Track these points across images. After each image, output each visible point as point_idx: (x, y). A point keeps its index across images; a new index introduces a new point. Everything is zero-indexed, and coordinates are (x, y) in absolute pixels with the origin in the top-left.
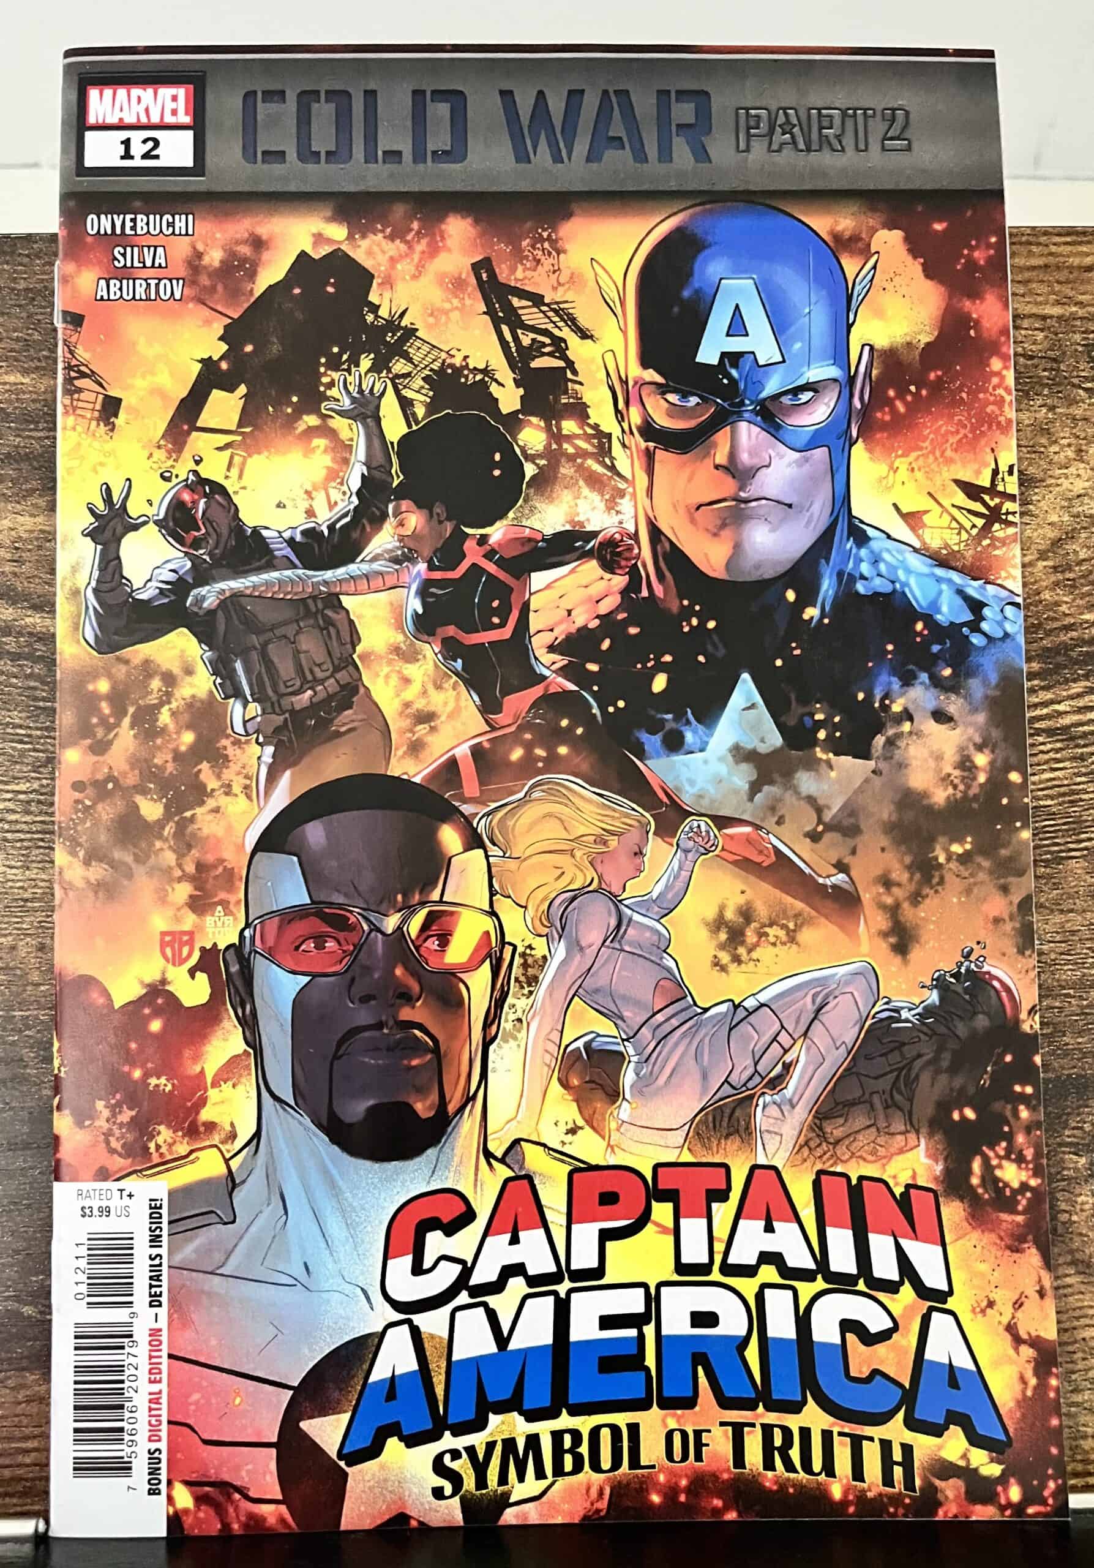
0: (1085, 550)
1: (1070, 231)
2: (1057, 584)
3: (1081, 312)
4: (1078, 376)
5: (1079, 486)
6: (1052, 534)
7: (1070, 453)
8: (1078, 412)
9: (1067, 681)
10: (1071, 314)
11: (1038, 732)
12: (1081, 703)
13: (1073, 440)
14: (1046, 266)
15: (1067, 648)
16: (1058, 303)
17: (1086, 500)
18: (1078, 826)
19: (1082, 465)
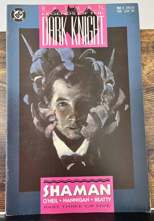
1: (149, 30)
2: (148, 79)
5: (151, 65)
6: (147, 72)
7: (150, 61)
8: (151, 55)
9: (150, 93)
11: (146, 100)
12: (152, 96)
14: (146, 35)
15: (149, 88)
16: (148, 40)
18: (151, 113)
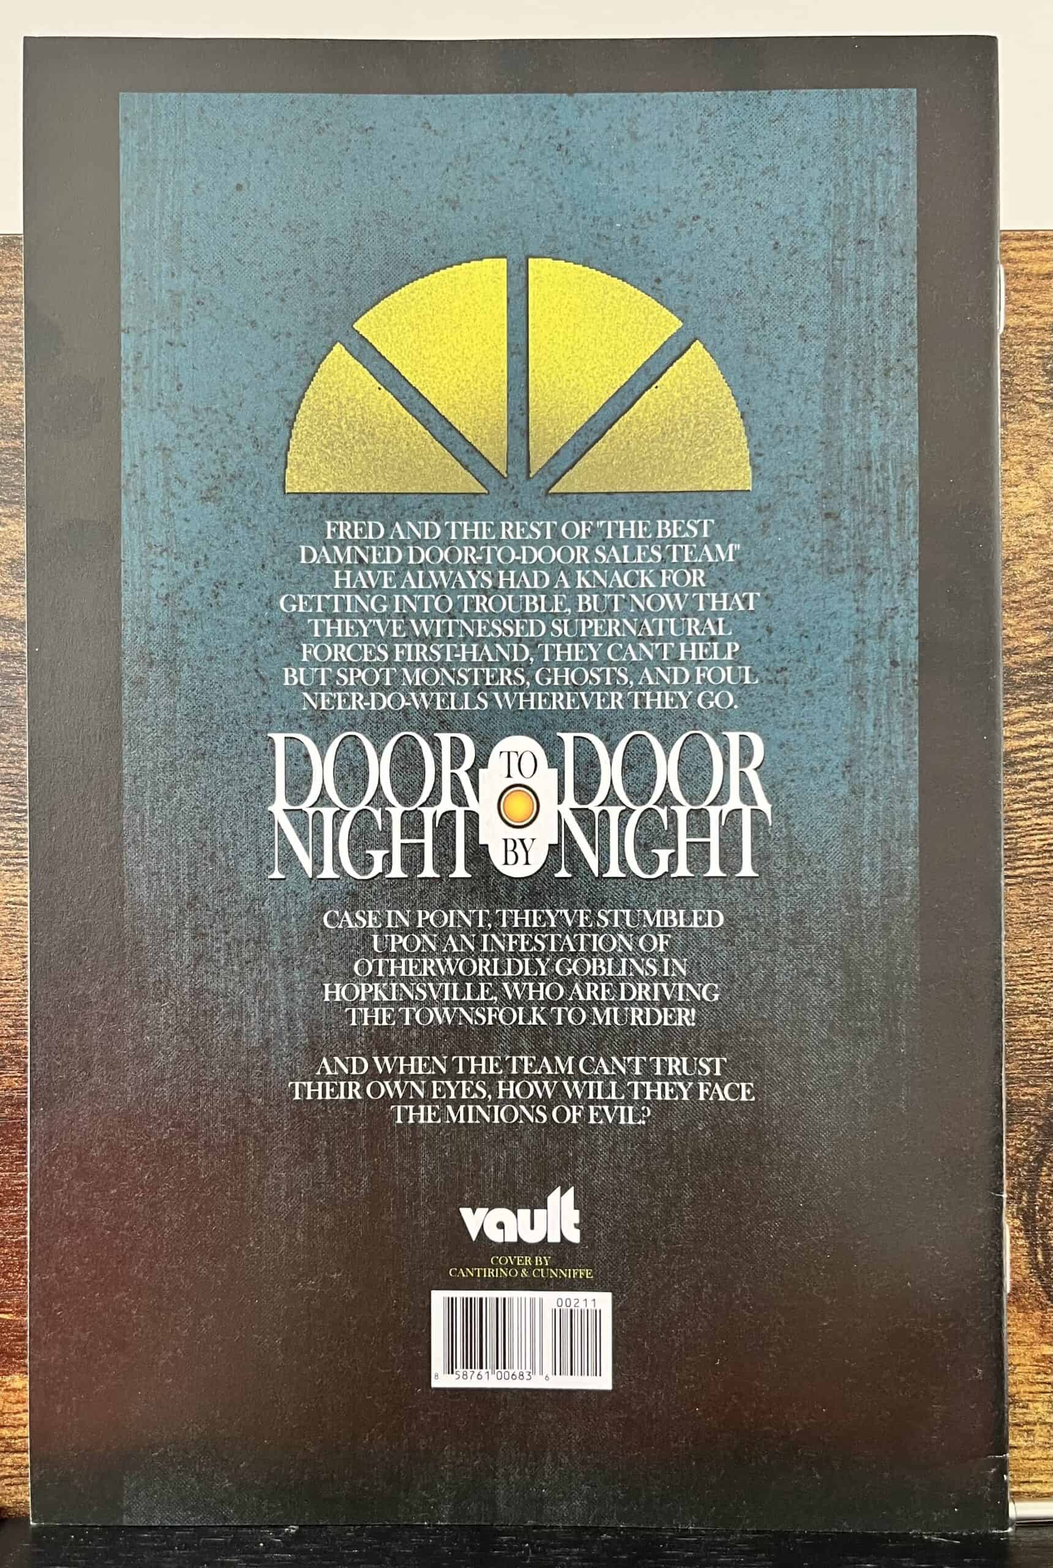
0: (1032, 571)
3: (1038, 323)
4: (1031, 390)
10: (1028, 324)
13: (1024, 458)
17: (1035, 519)
19: (1032, 483)
